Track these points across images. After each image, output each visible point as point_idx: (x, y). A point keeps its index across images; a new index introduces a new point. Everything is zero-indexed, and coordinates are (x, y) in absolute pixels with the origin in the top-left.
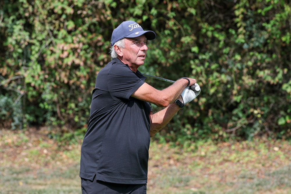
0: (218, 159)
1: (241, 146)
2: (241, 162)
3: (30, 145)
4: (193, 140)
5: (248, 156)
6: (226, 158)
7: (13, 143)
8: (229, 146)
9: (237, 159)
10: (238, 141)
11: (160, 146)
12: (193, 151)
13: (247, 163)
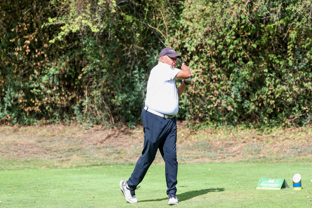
0: (282, 138)
1: (298, 130)
2: (295, 139)
4: (270, 127)
5: (300, 135)
6: (287, 137)
8: (291, 130)
9: (293, 138)
10: (297, 127)
11: (250, 131)
12: (269, 133)
13: (298, 140)
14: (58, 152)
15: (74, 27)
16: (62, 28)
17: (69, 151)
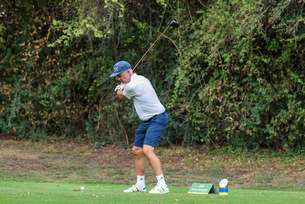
0: (302, 168)
3: (190, 155)
7: (180, 154)
11: (270, 159)
14: (58, 169)
15: (77, 31)
16: (64, 32)
17: (69, 169)
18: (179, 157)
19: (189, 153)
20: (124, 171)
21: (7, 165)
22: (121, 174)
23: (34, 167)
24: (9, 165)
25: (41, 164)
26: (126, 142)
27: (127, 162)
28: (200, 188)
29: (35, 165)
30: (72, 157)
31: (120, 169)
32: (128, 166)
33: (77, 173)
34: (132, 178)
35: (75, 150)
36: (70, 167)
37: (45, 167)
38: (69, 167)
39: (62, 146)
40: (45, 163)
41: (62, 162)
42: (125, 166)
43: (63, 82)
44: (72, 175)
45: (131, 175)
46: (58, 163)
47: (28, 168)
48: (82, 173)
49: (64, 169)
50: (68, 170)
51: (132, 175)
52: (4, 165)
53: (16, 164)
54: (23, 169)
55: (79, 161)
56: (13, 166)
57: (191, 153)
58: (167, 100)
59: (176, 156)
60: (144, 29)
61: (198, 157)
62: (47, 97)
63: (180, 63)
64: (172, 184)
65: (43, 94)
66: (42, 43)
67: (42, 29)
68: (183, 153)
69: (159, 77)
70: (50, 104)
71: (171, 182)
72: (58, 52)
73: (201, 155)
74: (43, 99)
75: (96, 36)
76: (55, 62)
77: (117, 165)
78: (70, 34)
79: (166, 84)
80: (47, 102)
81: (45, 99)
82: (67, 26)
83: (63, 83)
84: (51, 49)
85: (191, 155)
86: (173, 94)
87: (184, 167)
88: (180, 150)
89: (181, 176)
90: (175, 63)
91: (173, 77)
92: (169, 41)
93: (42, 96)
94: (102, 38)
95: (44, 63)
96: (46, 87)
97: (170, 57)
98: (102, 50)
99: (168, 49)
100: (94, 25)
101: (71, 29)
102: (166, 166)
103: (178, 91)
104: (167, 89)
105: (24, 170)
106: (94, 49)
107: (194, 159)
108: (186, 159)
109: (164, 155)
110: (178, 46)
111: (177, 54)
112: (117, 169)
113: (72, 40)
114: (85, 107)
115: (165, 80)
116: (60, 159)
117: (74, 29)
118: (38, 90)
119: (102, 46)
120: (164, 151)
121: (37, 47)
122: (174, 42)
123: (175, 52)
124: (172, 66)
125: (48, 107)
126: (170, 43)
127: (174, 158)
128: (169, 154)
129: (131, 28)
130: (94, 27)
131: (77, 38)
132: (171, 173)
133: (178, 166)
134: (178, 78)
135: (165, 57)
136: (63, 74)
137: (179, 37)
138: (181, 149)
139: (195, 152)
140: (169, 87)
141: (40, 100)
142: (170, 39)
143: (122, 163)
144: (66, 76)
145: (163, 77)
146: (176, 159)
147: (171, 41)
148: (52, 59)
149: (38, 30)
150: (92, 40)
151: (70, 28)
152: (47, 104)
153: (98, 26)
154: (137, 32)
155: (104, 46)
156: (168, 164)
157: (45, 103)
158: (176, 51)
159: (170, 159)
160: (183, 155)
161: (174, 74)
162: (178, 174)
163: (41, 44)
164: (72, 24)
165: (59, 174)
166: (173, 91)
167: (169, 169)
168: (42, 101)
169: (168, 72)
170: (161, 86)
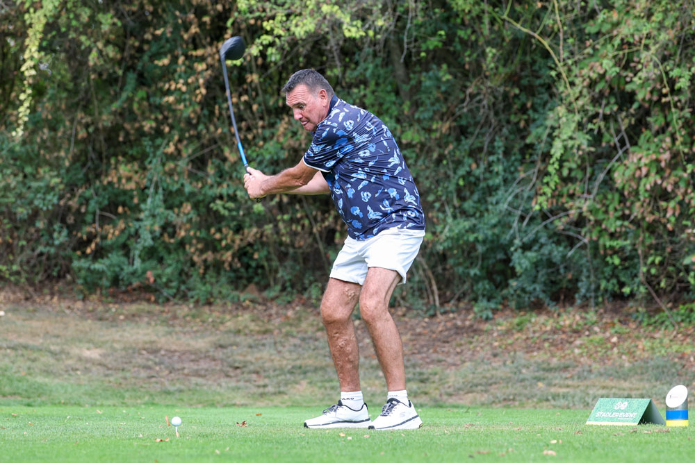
3: (597, 329)
14: (263, 374)
15: (300, 23)
16: (267, 25)
17: (291, 373)
18: (570, 334)
19: (594, 324)
20: (431, 374)
21: (134, 367)
22: (422, 381)
23: (202, 369)
24: (139, 366)
25: (219, 362)
26: (434, 300)
27: (435, 351)
28: (617, 411)
29: (204, 365)
30: (297, 341)
31: (418, 370)
32: (439, 361)
33: (310, 383)
34: (451, 390)
35: (304, 325)
36: (293, 367)
37: (231, 370)
38: (289, 367)
39: (270, 315)
40: (230, 360)
41: (271, 355)
42: (432, 362)
43: (270, 153)
44: (298, 386)
45: (447, 382)
46: (261, 358)
47: (186, 371)
48: (322, 382)
49: (277, 372)
50: (288, 376)
51: (450, 384)
52: (125, 366)
53: (156, 364)
54: (172, 375)
55: (316, 352)
56: (149, 368)
57: (600, 324)
58: (533, 192)
59: (560, 332)
60: (470, 12)
61: (616, 332)
62: (231, 192)
63: (563, 95)
64: (553, 402)
65: (219, 184)
66: (212, 55)
67: (212, 21)
68: (578, 325)
69: (511, 133)
70: (238, 209)
71: (550, 398)
72: (254, 78)
73: (624, 327)
74: (221, 197)
75: (347, 34)
76: (248, 105)
77: (411, 358)
78: (281, 33)
79: (530, 151)
80: (231, 205)
81: (225, 199)
82: (273, 12)
83: (268, 157)
84: (235, 72)
85: (601, 328)
86: (548, 174)
87: (582, 360)
88: (571, 316)
89: (576, 382)
90: (552, 95)
91: (548, 131)
92: (533, 41)
93: (217, 191)
94: (361, 37)
95: (220, 108)
96: (226, 167)
97: (538, 82)
98: (366, 69)
99: (534, 62)
100: (341, 7)
101: (284, 19)
102: (536, 359)
103: (561, 166)
104: (533, 162)
105: (177, 377)
106: (346, 67)
107: (608, 339)
108: (586, 338)
109: (531, 330)
110: (558, 54)
111: (553, 73)
112: (411, 370)
113: (287, 47)
114: (327, 215)
115: (528, 141)
116: (267, 347)
117: (292, 17)
118: (208, 175)
119: (365, 61)
120: (530, 321)
121: (200, 67)
122: (546, 43)
123: (551, 69)
124: (545, 104)
125: (234, 218)
126: (537, 46)
127: (556, 337)
128: (544, 329)
129: (437, 10)
130: (342, 12)
131: (300, 42)
132: (550, 375)
133: (567, 357)
134: (560, 133)
135: (524, 82)
136: (267, 133)
137: (559, 30)
138: (573, 313)
139: (609, 321)
140: (537, 158)
141: (213, 200)
142: (536, 35)
143: (424, 353)
144: (275, 139)
145: (522, 133)
146: (562, 339)
147: (539, 41)
148: (240, 95)
149: (201, 25)
150: (338, 44)
151: (280, 16)
152: (230, 210)
153: (352, 8)
154: (452, 20)
155: (370, 58)
156: (542, 352)
157: (225, 208)
158: (553, 66)
159: (547, 340)
160: (580, 328)
161: (549, 123)
162: (567, 378)
163: (209, 60)
164: (287, 6)
165: (265, 386)
166: (546, 167)
167: (545, 366)
168: (219, 202)
169: (534, 120)
170: (519, 157)
